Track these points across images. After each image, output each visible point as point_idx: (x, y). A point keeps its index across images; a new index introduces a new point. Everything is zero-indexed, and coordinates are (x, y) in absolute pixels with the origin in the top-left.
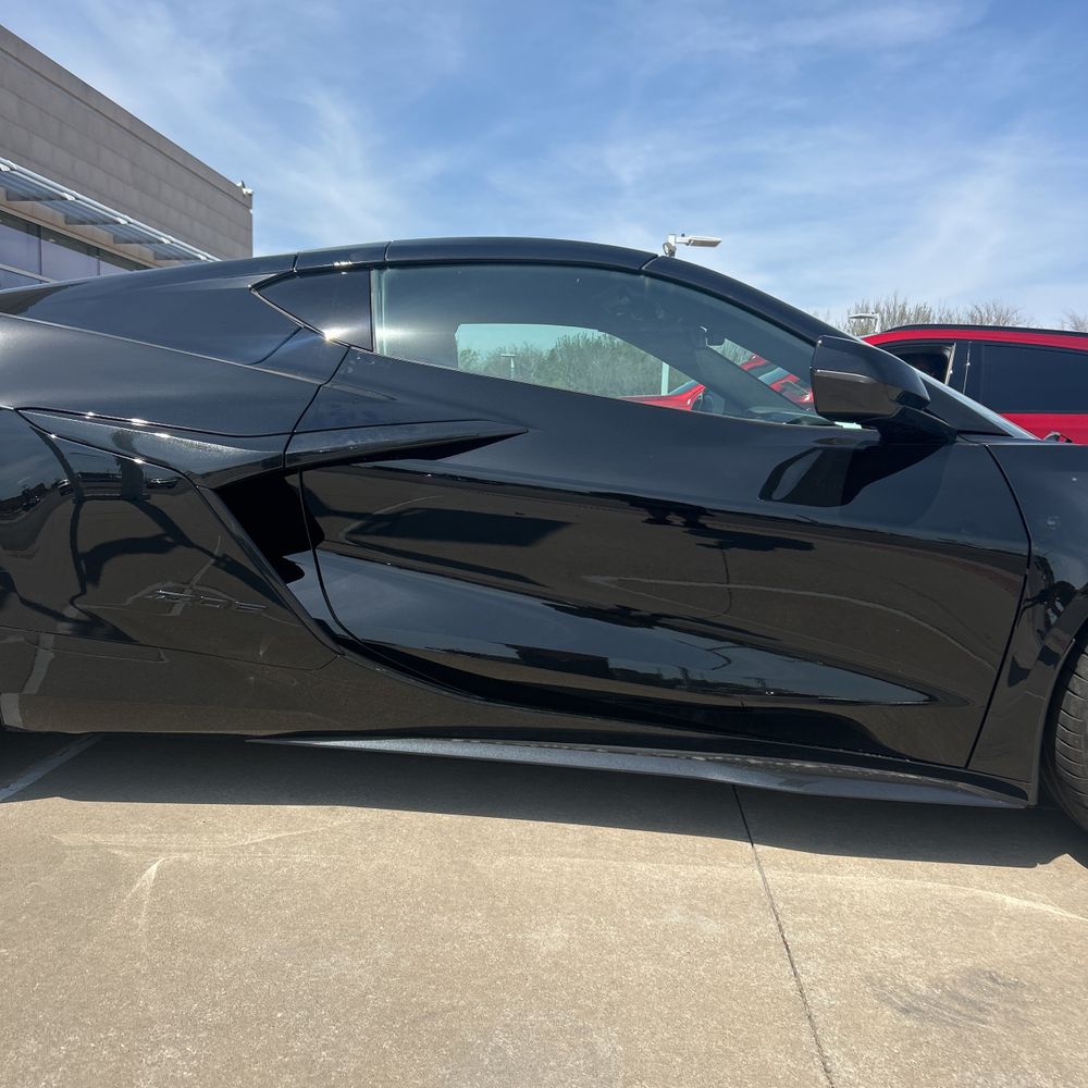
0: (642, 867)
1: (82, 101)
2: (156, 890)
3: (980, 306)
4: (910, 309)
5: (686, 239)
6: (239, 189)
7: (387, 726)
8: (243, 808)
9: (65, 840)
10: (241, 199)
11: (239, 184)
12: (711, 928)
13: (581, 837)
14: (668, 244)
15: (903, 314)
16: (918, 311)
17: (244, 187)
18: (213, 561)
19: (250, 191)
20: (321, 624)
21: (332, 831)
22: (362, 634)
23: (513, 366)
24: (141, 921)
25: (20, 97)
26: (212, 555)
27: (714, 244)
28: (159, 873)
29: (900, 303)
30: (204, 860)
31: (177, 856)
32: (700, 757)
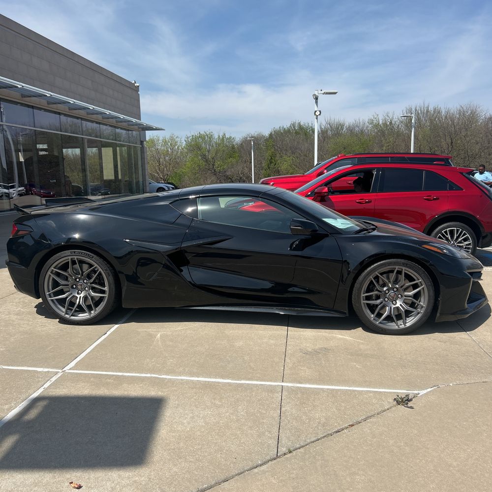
0: (261, 332)
1: (72, 60)
2: (161, 338)
3: (463, 106)
4: (431, 108)
5: (323, 92)
6: (134, 84)
7: (205, 304)
8: (174, 323)
9: (139, 330)
10: (134, 88)
11: (133, 82)
12: (272, 342)
13: (249, 327)
14: (315, 95)
15: (428, 111)
16: (435, 110)
17: (135, 83)
18: (162, 266)
19: (138, 85)
20: (190, 282)
21: (195, 327)
22: (198, 283)
23: (252, 144)
24: (160, 343)
25: (49, 62)
26: (162, 264)
27: (335, 93)
28: (160, 336)
29: (426, 106)
30: (169, 333)
31: (163, 333)
32: (275, 308)
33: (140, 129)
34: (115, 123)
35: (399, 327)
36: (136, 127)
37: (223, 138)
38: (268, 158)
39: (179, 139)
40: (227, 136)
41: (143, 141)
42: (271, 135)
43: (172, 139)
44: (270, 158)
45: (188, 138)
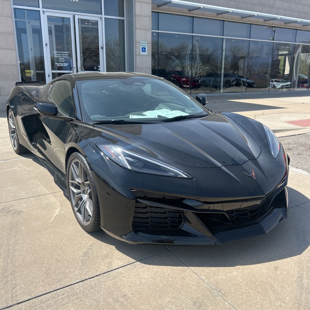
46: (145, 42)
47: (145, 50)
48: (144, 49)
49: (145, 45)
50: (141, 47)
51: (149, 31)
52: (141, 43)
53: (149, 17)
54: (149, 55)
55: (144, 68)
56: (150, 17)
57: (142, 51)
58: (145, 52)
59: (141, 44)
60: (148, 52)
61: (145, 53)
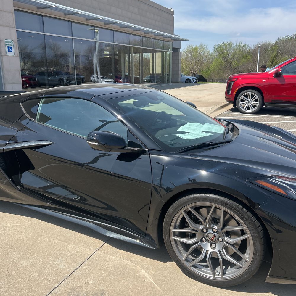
6: (170, 10)
10: (170, 13)
11: (170, 8)
19: (173, 10)
23: (259, 49)
33: (173, 40)
34: (154, 36)
35: (214, 277)
36: (169, 39)
37: (239, 45)
38: (271, 59)
39: (205, 47)
40: (243, 44)
41: (179, 49)
42: (276, 43)
43: (201, 46)
44: (272, 59)
45: (216, 46)
46: (10, 41)
47: (12, 50)
48: (10, 49)
49: (11, 44)
50: (7, 46)
51: (14, 28)
52: (6, 41)
53: (11, 13)
54: (16, 55)
55: (12, 70)
56: (13, 13)
57: (9, 51)
58: (12, 51)
59: (6, 43)
60: (15, 52)
61: (12, 54)
